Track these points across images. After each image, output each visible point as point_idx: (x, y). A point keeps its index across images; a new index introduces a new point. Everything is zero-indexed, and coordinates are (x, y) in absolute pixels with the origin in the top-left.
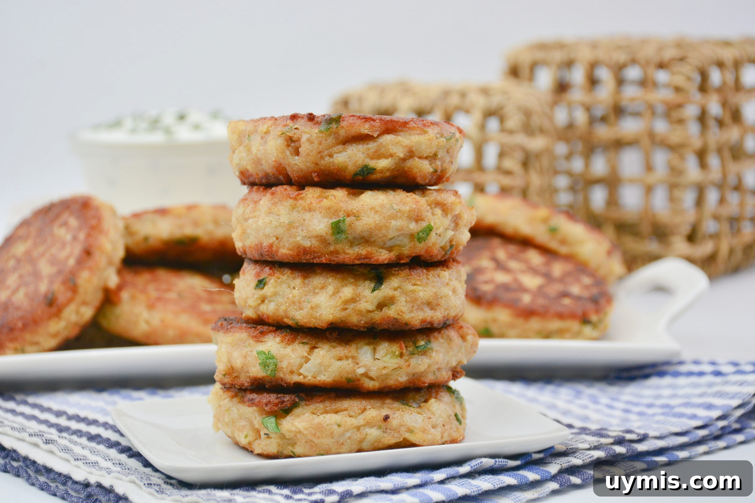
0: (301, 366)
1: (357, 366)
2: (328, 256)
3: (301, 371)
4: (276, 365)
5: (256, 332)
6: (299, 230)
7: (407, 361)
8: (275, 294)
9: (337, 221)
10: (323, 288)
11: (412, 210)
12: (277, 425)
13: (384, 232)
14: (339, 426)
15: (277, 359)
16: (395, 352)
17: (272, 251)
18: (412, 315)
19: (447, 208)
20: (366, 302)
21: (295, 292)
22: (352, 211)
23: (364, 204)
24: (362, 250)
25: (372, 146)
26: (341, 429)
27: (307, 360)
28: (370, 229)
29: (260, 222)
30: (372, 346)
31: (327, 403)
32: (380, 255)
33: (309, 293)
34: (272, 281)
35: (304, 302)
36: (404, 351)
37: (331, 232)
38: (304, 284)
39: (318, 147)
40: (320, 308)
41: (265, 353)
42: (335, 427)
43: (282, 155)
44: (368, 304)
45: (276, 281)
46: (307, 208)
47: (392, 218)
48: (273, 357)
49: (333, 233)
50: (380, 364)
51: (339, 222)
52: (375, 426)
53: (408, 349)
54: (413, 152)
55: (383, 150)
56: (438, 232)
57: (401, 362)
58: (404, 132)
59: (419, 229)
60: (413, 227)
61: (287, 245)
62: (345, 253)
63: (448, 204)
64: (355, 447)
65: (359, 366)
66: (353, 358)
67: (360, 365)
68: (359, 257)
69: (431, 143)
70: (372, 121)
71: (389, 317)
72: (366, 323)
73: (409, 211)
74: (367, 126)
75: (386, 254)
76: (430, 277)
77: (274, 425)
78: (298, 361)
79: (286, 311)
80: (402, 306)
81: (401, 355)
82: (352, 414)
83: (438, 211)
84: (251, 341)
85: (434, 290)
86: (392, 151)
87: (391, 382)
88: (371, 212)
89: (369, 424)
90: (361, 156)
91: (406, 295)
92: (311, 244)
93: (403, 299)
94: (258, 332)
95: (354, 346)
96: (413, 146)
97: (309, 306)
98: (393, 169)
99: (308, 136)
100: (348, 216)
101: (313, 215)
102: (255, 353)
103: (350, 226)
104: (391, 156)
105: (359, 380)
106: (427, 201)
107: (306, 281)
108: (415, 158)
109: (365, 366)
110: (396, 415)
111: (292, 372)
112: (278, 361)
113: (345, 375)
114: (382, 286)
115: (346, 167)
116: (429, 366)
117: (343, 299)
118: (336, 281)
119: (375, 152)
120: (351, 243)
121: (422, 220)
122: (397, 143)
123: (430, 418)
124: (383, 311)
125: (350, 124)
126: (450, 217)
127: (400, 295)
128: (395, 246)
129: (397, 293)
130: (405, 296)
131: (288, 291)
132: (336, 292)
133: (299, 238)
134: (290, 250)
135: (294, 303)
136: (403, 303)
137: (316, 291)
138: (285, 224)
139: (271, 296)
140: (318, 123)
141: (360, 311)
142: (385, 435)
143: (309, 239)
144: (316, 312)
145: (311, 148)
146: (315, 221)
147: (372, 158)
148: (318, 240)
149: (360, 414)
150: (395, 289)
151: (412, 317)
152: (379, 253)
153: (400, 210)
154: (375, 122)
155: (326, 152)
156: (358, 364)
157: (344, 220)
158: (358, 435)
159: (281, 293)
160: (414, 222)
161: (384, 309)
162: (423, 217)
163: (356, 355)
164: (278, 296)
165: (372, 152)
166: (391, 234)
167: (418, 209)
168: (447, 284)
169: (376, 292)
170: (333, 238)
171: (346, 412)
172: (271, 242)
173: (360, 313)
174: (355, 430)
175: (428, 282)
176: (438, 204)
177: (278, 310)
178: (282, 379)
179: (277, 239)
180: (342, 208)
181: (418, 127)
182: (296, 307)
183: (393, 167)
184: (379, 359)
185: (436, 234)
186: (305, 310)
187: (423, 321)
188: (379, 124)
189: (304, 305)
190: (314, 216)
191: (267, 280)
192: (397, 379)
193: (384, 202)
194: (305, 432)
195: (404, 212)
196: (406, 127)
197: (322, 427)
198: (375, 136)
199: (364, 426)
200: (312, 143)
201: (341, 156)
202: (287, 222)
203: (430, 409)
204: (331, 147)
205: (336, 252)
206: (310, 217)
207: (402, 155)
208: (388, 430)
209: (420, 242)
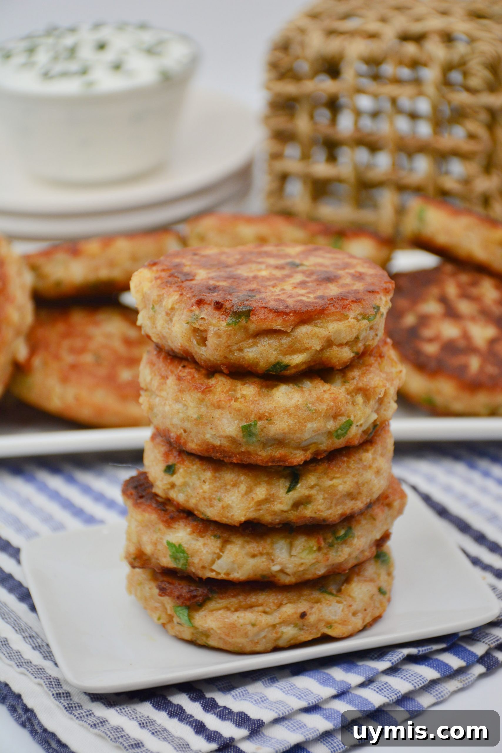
0: (213, 562)
1: (272, 564)
2: (239, 455)
3: (214, 567)
4: (187, 560)
5: (166, 516)
6: (208, 428)
7: (326, 554)
8: (185, 484)
9: (248, 425)
10: (235, 485)
11: (330, 408)
12: (190, 618)
13: (299, 435)
14: (253, 625)
15: (188, 554)
16: (313, 547)
17: (180, 443)
18: (330, 512)
19: (370, 394)
20: (281, 503)
21: (206, 487)
22: (263, 414)
23: (277, 406)
24: (276, 452)
25: (285, 341)
26: (256, 629)
27: (219, 557)
28: (284, 433)
29: (167, 408)
30: (288, 541)
31: (241, 598)
32: (295, 458)
33: (221, 489)
34: (181, 470)
35: (215, 499)
36: (323, 544)
37: (242, 435)
38: (216, 477)
39: (226, 342)
40: (231, 507)
41: (175, 546)
42: (249, 627)
43: (188, 343)
44: (283, 505)
45: (186, 471)
46: (216, 405)
47: (308, 420)
48: (183, 552)
49: (244, 436)
50: (296, 561)
51: (250, 426)
52: (291, 623)
53: (327, 541)
54: (331, 341)
55: (298, 345)
56: (359, 424)
57: (319, 556)
58: (321, 320)
59: (338, 427)
60: (331, 425)
61: (195, 441)
62: (257, 455)
63: (371, 389)
64: (270, 646)
65: (273, 564)
66: (268, 554)
67: (275, 563)
68: (272, 459)
69: (351, 330)
70: (285, 315)
71: (305, 517)
72: (280, 521)
73: (327, 410)
74: (280, 321)
75: (301, 455)
76: (351, 465)
77: (186, 618)
78: (210, 557)
79: (196, 505)
80: (319, 505)
81: (320, 549)
82: (267, 610)
83: (360, 399)
84: (161, 526)
85: (355, 480)
86: (307, 346)
87: (309, 576)
88: (284, 415)
89: (285, 622)
90: (273, 352)
91: (324, 491)
92: (221, 443)
93: (320, 498)
94: (168, 518)
95: (269, 541)
96: (331, 336)
97: (220, 505)
98: (309, 361)
99: (216, 329)
100: (260, 419)
101: (222, 414)
102: (165, 542)
103: (262, 430)
104: (307, 349)
105: (274, 576)
106: (347, 390)
107: (217, 475)
108: (334, 347)
109: (280, 564)
110: (314, 610)
111: (204, 567)
112: (189, 556)
113: (260, 573)
114: (297, 485)
115: (258, 363)
116: (350, 555)
117: (256, 499)
118: (249, 480)
119: (289, 347)
120: (263, 445)
121: (342, 415)
122: (313, 336)
123: (351, 606)
124: (299, 510)
125: (261, 319)
126: (372, 402)
127: (317, 494)
128: (311, 444)
129: (313, 492)
130: (323, 493)
131: (198, 483)
132: (250, 490)
133: (208, 436)
134: (199, 446)
135: (204, 498)
136: (321, 501)
137: (228, 487)
138: (193, 419)
139: (180, 486)
140: (226, 313)
141: (274, 511)
142: (302, 633)
143: (219, 438)
144: (228, 512)
145: (218, 343)
146: (225, 421)
147: (285, 354)
148: (229, 441)
149: (275, 610)
150: (312, 487)
151: (331, 514)
152: (294, 455)
153: (316, 410)
154: (288, 317)
155: (235, 347)
156: (273, 561)
157: (255, 425)
158: (274, 635)
159: (191, 484)
160: (332, 419)
161: (301, 508)
162: (342, 412)
163: (271, 551)
164: (187, 487)
165: (285, 348)
166: (307, 435)
167: (336, 406)
168: (370, 467)
169: (291, 493)
170: (245, 440)
171: (261, 608)
172: (178, 433)
173: (275, 513)
174: (270, 628)
175: (348, 470)
176: (359, 390)
177: (188, 501)
178: (194, 573)
179: (185, 431)
180: (253, 411)
181: (337, 312)
182: (206, 503)
183: (310, 360)
184: (295, 556)
185: (357, 426)
186: (216, 508)
187: (342, 515)
188: (293, 318)
189: (216, 502)
190: (223, 416)
191: (176, 467)
192: (316, 574)
193: (299, 403)
194: (219, 631)
195: (321, 412)
196: (324, 314)
197: (236, 627)
198: (289, 331)
199: (280, 623)
200: (219, 336)
201: (252, 351)
202: (195, 416)
203: (352, 594)
204: (241, 341)
205: (249, 453)
206: (219, 415)
207: (318, 348)
208: (305, 627)
209: (339, 439)
